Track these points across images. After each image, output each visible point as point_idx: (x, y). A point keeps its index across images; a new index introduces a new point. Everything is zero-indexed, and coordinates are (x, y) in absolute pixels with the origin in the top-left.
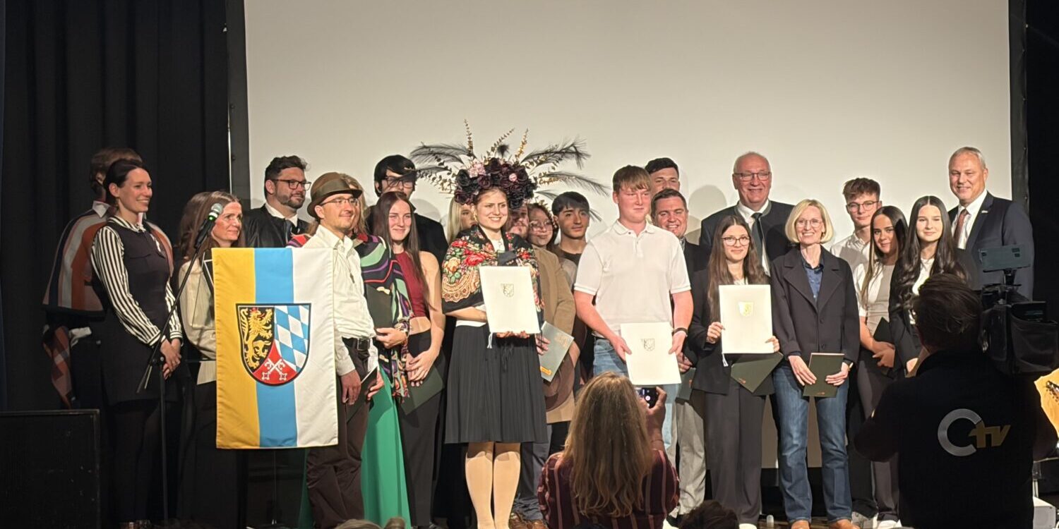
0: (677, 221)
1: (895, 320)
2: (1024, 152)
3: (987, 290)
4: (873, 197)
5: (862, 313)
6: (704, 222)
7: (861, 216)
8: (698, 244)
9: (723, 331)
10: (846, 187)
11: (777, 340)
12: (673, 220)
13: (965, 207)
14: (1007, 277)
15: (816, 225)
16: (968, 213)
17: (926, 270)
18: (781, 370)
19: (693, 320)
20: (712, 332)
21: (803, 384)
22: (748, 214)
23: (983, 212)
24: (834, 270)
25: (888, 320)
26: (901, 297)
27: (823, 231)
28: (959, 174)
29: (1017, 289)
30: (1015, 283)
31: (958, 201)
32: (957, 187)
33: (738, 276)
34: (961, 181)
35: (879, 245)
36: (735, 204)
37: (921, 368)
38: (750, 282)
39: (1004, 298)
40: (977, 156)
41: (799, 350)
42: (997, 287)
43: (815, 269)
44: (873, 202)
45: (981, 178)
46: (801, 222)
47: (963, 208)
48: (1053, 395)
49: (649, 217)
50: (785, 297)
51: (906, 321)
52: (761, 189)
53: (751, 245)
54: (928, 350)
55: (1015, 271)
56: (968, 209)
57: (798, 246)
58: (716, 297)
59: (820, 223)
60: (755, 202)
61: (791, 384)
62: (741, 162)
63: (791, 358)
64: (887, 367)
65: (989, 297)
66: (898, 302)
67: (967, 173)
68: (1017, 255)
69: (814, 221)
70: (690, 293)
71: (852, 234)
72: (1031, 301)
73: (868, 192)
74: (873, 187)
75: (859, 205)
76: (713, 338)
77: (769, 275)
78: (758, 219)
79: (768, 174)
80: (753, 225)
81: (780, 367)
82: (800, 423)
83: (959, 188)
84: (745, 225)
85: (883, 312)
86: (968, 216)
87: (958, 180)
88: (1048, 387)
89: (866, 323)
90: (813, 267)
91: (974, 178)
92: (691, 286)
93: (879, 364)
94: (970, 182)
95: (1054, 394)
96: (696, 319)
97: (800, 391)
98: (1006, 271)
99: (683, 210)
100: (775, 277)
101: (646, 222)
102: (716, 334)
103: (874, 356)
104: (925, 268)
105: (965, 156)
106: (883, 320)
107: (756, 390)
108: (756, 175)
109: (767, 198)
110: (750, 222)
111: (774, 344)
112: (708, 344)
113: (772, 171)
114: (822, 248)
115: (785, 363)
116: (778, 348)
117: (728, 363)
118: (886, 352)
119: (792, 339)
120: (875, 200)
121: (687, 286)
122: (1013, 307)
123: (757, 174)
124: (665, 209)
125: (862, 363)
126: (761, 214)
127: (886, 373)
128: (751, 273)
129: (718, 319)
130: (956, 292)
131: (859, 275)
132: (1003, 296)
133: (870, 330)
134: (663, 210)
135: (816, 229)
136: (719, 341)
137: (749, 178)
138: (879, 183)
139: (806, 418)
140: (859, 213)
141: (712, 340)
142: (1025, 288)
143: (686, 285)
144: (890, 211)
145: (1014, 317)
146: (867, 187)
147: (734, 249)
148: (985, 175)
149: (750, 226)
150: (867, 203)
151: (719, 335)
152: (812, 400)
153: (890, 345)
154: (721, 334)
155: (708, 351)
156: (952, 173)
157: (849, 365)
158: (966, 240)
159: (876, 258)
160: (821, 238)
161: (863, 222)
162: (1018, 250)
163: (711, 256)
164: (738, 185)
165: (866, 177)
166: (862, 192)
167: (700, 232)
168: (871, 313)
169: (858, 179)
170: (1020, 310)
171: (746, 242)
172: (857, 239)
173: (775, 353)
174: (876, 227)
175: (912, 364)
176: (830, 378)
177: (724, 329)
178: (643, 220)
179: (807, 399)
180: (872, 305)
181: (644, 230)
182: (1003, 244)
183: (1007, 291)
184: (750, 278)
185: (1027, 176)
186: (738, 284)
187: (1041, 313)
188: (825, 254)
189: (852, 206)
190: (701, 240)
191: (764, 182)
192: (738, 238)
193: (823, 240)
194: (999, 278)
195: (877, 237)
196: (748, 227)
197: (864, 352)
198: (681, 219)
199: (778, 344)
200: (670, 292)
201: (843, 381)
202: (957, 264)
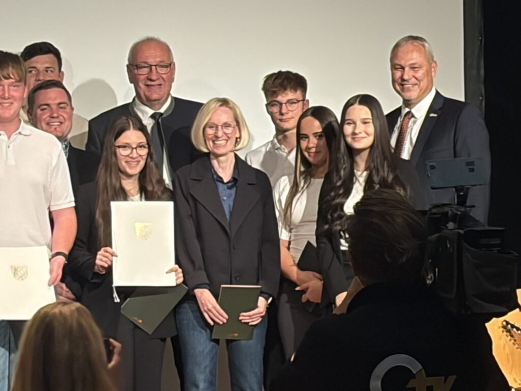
0: (61, 117)
1: (322, 245)
2: (479, 42)
3: (434, 211)
4: (298, 95)
5: (284, 235)
6: (91, 123)
7: (284, 117)
8: (84, 149)
9: (114, 258)
10: (265, 82)
11: (180, 270)
12: (55, 115)
13: (410, 109)
14: (459, 196)
15: (229, 131)
16: (413, 116)
17: (360, 184)
18: (186, 305)
19: (75, 244)
20: (101, 259)
21: (212, 323)
22: (146, 114)
23: (432, 115)
24: (250, 184)
25: (315, 244)
26: (329, 217)
27: (238, 136)
28: (403, 68)
29: (470, 211)
30: (468, 204)
31: (401, 100)
32: (400, 84)
33: (132, 192)
34: (406, 77)
35: (306, 154)
36: (130, 100)
37: (353, 304)
38: (147, 199)
39: (454, 221)
40: (423, 46)
41: (207, 282)
42: (446, 208)
43: (228, 183)
44: (298, 101)
45: (429, 73)
46: (211, 127)
47: (407, 110)
48: (510, 337)
49: (24, 115)
50: (191, 216)
51: (336, 246)
52: (160, 85)
53: (150, 154)
54: (361, 280)
55: (468, 189)
56: (413, 111)
57: (208, 155)
58: (107, 216)
59: (234, 127)
60: (155, 100)
61: (198, 322)
62: (135, 51)
63: (198, 292)
64: (312, 303)
65: (437, 219)
66: (326, 223)
67: (413, 67)
68: (472, 170)
69: (226, 125)
70: (74, 209)
71: (271, 139)
72: (487, 228)
73: (291, 89)
74: (297, 82)
75: (281, 104)
76: (102, 267)
77: (171, 188)
78: (158, 121)
79: (170, 66)
80: (153, 128)
81: (184, 303)
82: (208, 370)
83: (403, 85)
84: (142, 128)
85: (309, 234)
86: (413, 119)
87: (402, 75)
88: (504, 327)
89: (289, 248)
90: (226, 180)
91: (420, 74)
92: (76, 201)
93: (304, 298)
94: (417, 79)
95: (512, 336)
96: (79, 243)
97: (208, 331)
98: (458, 189)
99: (68, 104)
100: (179, 191)
101: (20, 120)
102: (106, 262)
103: (298, 289)
104: (359, 182)
105: (409, 46)
106: (309, 243)
107: (154, 331)
108: (153, 68)
109: (169, 94)
110: (149, 123)
111: (176, 275)
112: (96, 275)
113: (175, 60)
114: (236, 156)
115: (190, 298)
116: (181, 280)
117: (120, 298)
118: (311, 284)
119: (200, 269)
120: (301, 98)
121: (71, 202)
122: (465, 232)
123: (156, 66)
124: (46, 103)
125: (284, 297)
126: (161, 114)
127: (311, 310)
128: (150, 188)
129: (109, 244)
130: (399, 212)
131: (281, 189)
132: (454, 218)
133: (293, 257)
134: (43, 103)
135: (229, 135)
136: (109, 269)
137: (146, 70)
138: (306, 78)
139: (215, 364)
140: (282, 114)
141: (100, 268)
142: (480, 210)
143: (68, 200)
144: (320, 113)
145: (465, 244)
146: (290, 82)
147: (129, 159)
148: (433, 69)
149: (149, 129)
150: (290, 102)
151: (109, 263)
152: (223, 344)
153: (318, 275)
154: (112, 262)
155: (95, 283)
156: (394, 67)
157: (267, 299)
158: (411, 149)
159: (303, 169)
160: (235, 146)
161: (286, 125)
162: (472, 163)
163: (101, 166)
164: (133, 79)
165: (290, 70)
166: (285, 89)
167: (87, 134)
168: (295, 236)
169: (280, 73)
170: (474, 238)
171: (144, 152)
172: (278, 145)
173: (178, 285)
174: (303, 132)
175: (340, 298)
176: (245, 317)
177: (116, 256)
178: (16, 118)
179: (217, 341)
180: (297, 226)
181: (17, 132)
182: (455, 156)
183: (459, 213)
184: (147, 194)
185: (482, 72)
186: (132, 200)
187: (498, 241)
188: (240, 165)
189: (273, 105)
190: (87, 145)
191: (164, 76)
192: (134, 146)
193: (238, 147)
194: (448, 197)
195: (304, 144)
196: (147, 131)
197: (286, 282)
198: (65, 116)
199: (181, 275)
200: (49, 208)
201: (260, 319)
202: (396, 178)
